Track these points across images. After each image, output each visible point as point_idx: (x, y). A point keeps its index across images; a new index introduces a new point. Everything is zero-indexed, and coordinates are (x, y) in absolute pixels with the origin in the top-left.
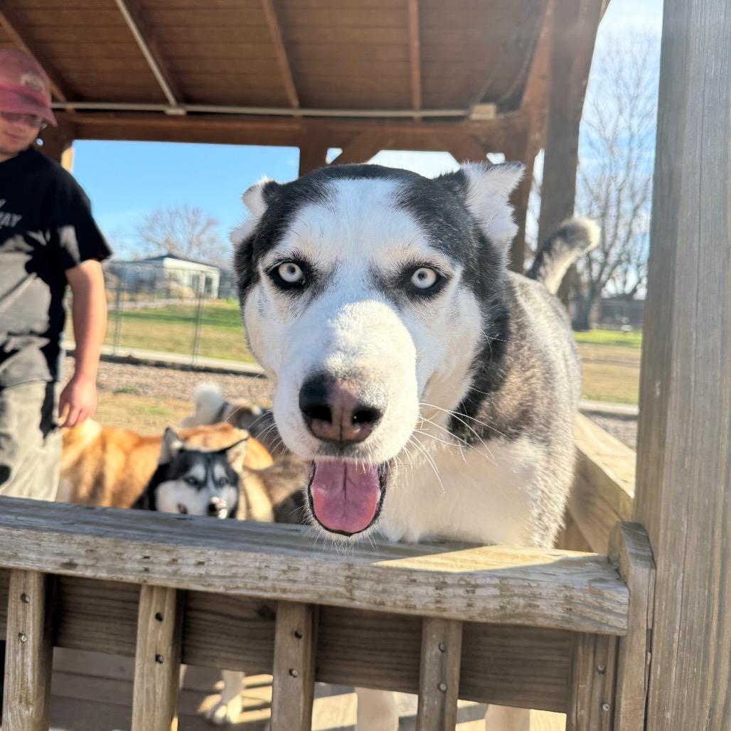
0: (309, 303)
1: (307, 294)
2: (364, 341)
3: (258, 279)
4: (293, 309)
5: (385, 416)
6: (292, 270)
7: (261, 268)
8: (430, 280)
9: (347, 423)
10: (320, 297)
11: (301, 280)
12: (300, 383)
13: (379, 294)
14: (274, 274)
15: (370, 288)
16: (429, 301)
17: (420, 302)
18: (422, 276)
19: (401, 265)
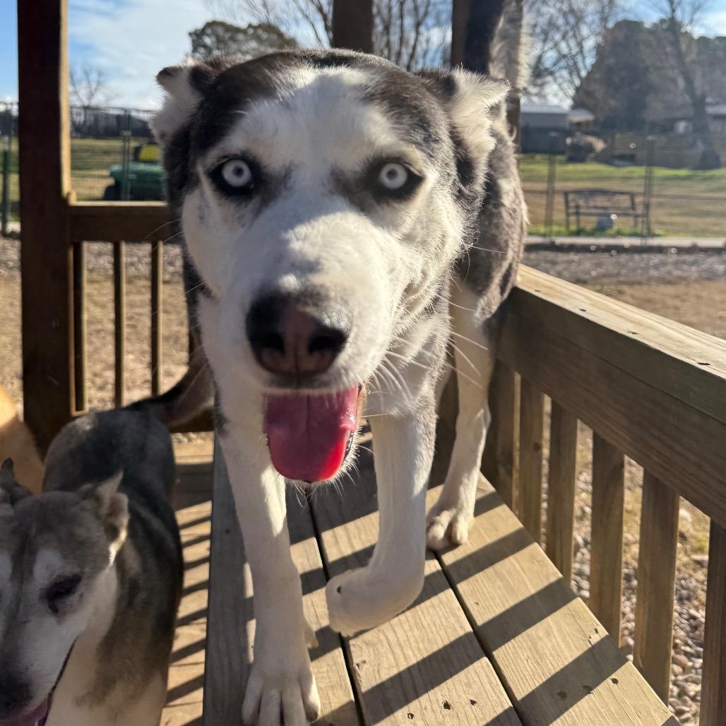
0: (258, 212)
1: (256, 201)
2: (324, 254)
3: (197, 182)
4: (240, 218)
5: (350, 340)
6: (239, 172)
7: (200, 170)
8: (401, 179)
9: (303, 352)
10: (272, 204)
11: (249, 183)
12: (247, 307)
13: (342, 199)
14: (216, 175)
15: (331, 192)
16: (400, 203)
17: (388, 204)
18: (392, 174)
19: (367, 162)
